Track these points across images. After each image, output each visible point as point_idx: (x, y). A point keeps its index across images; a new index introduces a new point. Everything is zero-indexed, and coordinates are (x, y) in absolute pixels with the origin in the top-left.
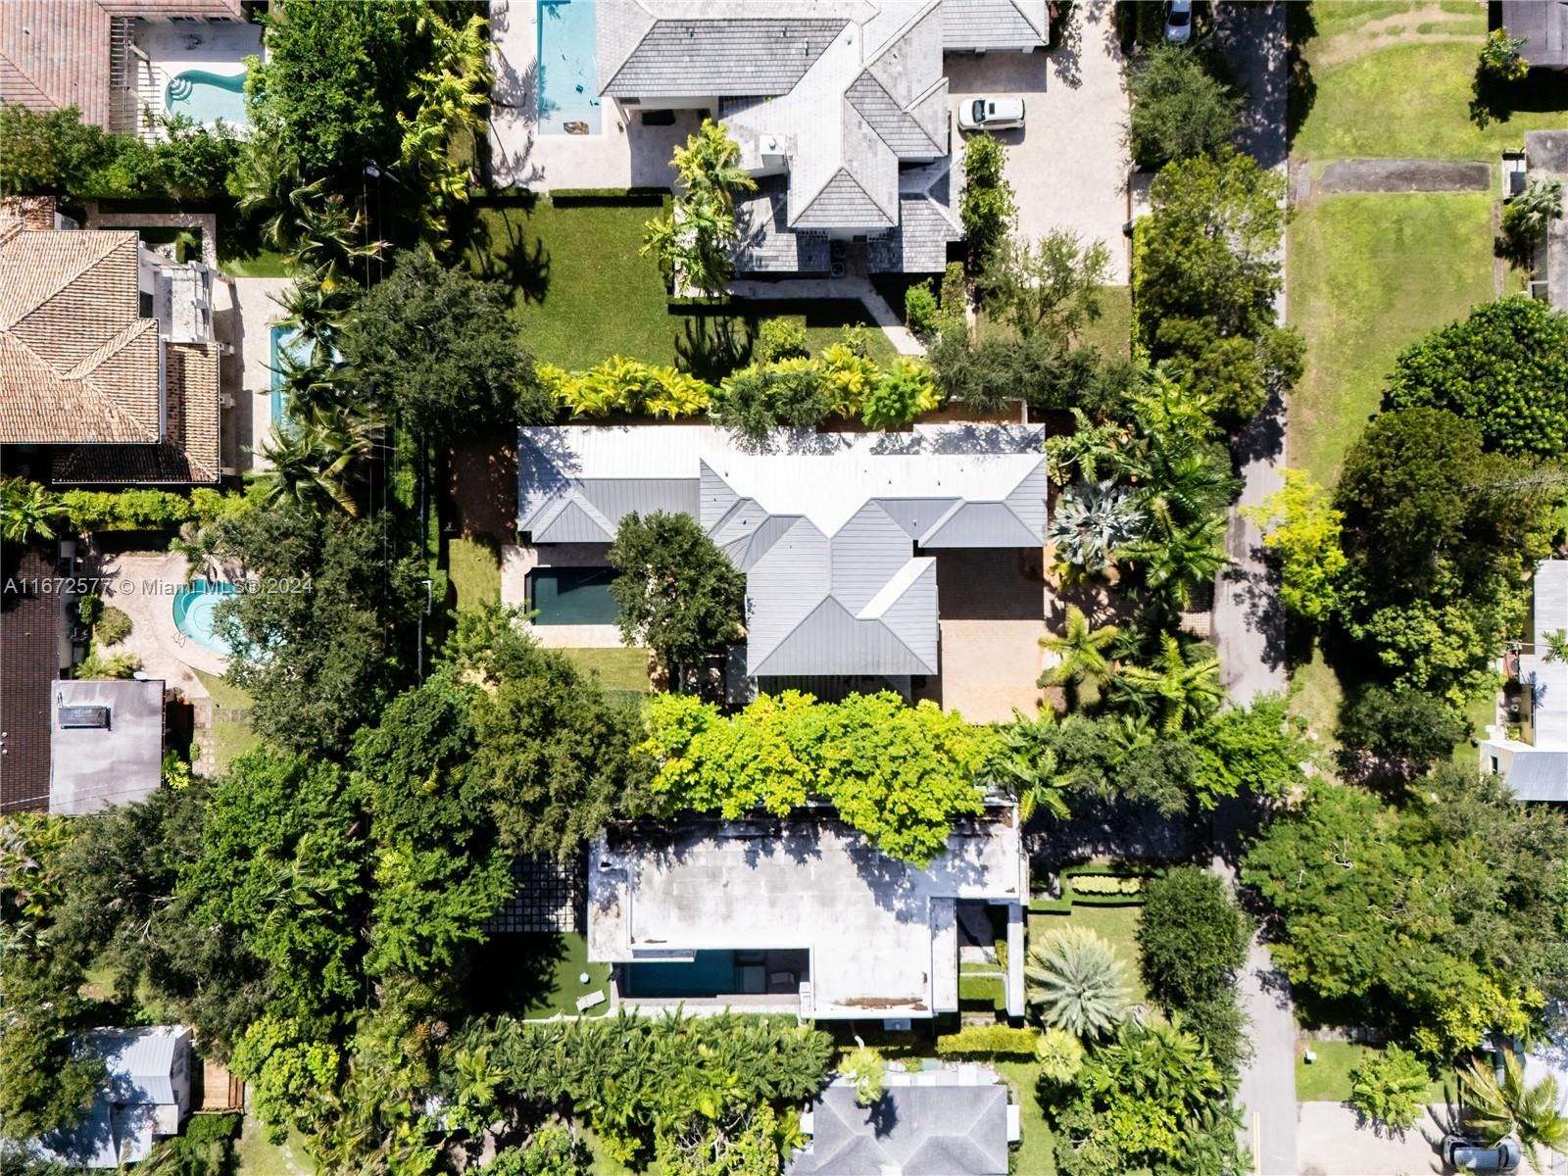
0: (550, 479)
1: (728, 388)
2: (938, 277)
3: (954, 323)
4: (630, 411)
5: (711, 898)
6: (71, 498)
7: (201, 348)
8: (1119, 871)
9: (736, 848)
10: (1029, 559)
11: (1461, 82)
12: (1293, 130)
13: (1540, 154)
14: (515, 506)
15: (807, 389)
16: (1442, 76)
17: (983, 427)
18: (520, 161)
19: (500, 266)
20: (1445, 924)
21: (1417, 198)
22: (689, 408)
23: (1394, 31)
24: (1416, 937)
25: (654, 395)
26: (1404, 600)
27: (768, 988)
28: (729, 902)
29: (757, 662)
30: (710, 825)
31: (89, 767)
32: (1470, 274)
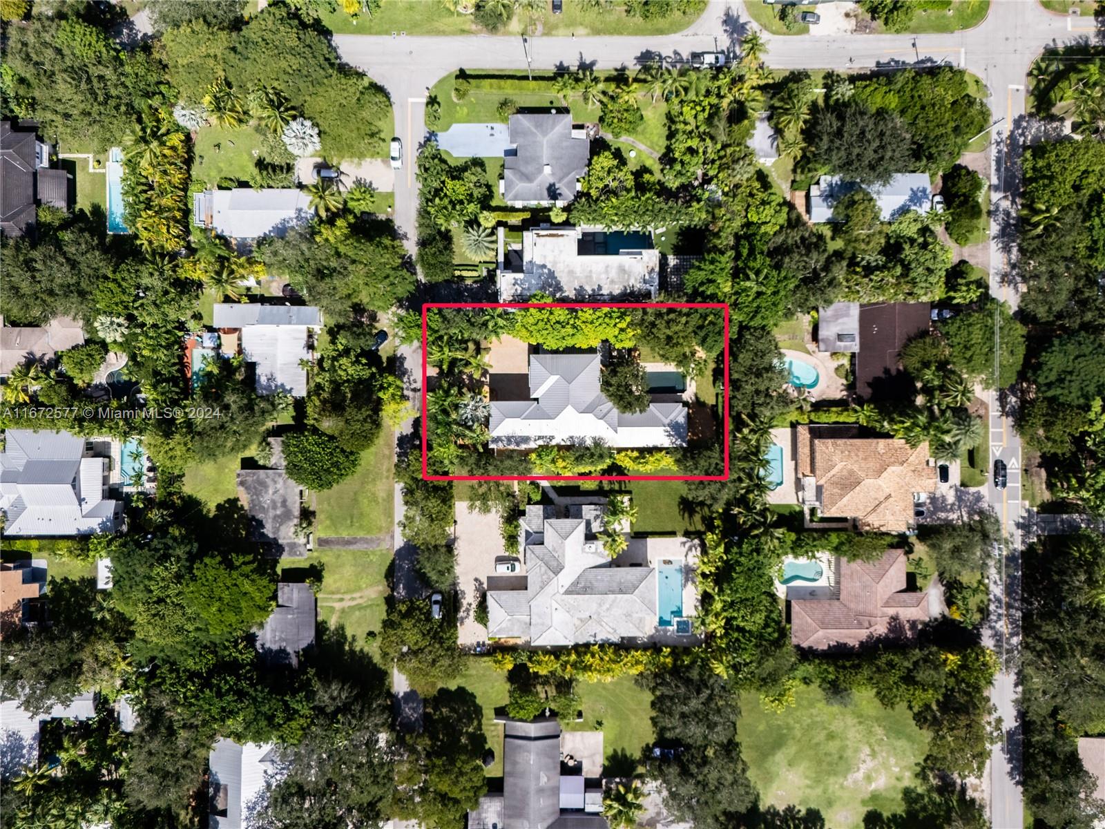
0: (675, 426)
1: (608, 461)
2: (529, 503)
3: (523, 486)
4: (645, 452)
5: (613, 274)
6: (853, 420)
7: (804, 475)
8: (462, 278)
9: (605, 291)
10: (495, 396)
11: (329, 580)
12: (393, 561)
13: (302, 549)
14: (688, 416)
15: (579, 459)
16: (335, 582)
17: (512, 447)
18: (690, 549)
19: (698, 509)
20: (351, 268)
21: (345, 535)
22: (623, 454)
23: (353, 599)
24: (361, 263)
25: (637, 458)
26: (361, 381)
27: (594, 234)
28: (607, 272)
29: (596, 361)
30: (614, 300)
31: (845, 319)
32: (326, 506)
